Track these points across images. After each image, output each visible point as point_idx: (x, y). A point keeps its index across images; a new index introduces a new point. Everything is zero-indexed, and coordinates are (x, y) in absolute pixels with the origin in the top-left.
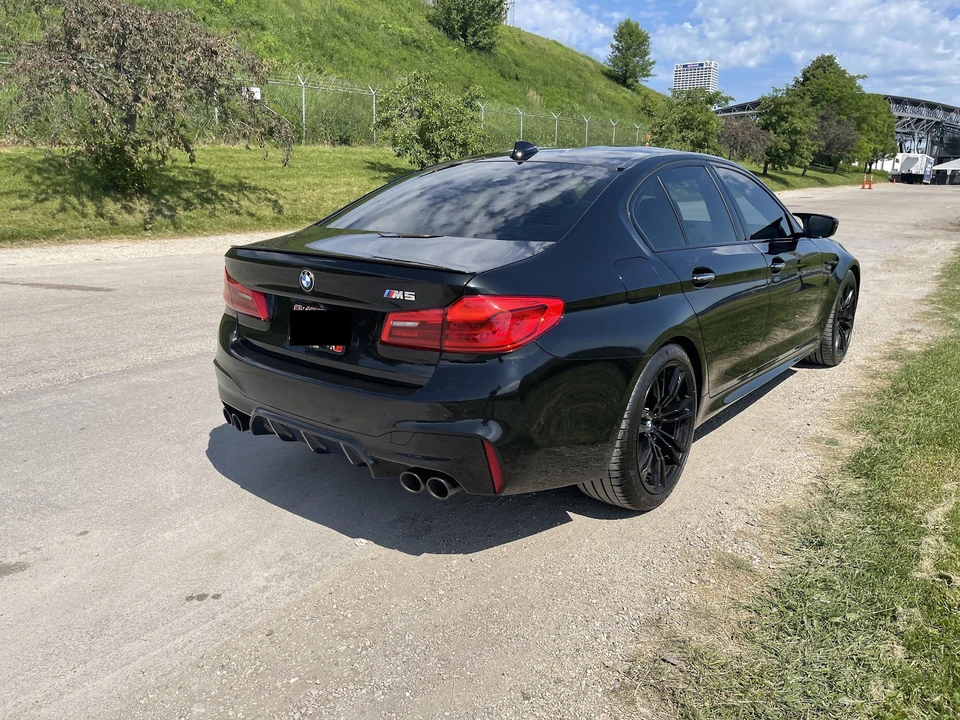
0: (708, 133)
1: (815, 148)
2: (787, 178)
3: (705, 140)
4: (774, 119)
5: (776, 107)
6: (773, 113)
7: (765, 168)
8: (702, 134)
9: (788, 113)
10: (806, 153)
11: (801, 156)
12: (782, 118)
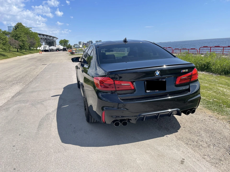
0: (6, 41)
1: (29, 45)
2: (23, 52)
3: (5, 43)
4: (17, 38)
5: (16, 35)
6: (16, 36)
7: (18, 50)
8: (4, 42)
9: (20, 36)
10: (27, 46)
11: (26, 46)
12: (19, 38)
